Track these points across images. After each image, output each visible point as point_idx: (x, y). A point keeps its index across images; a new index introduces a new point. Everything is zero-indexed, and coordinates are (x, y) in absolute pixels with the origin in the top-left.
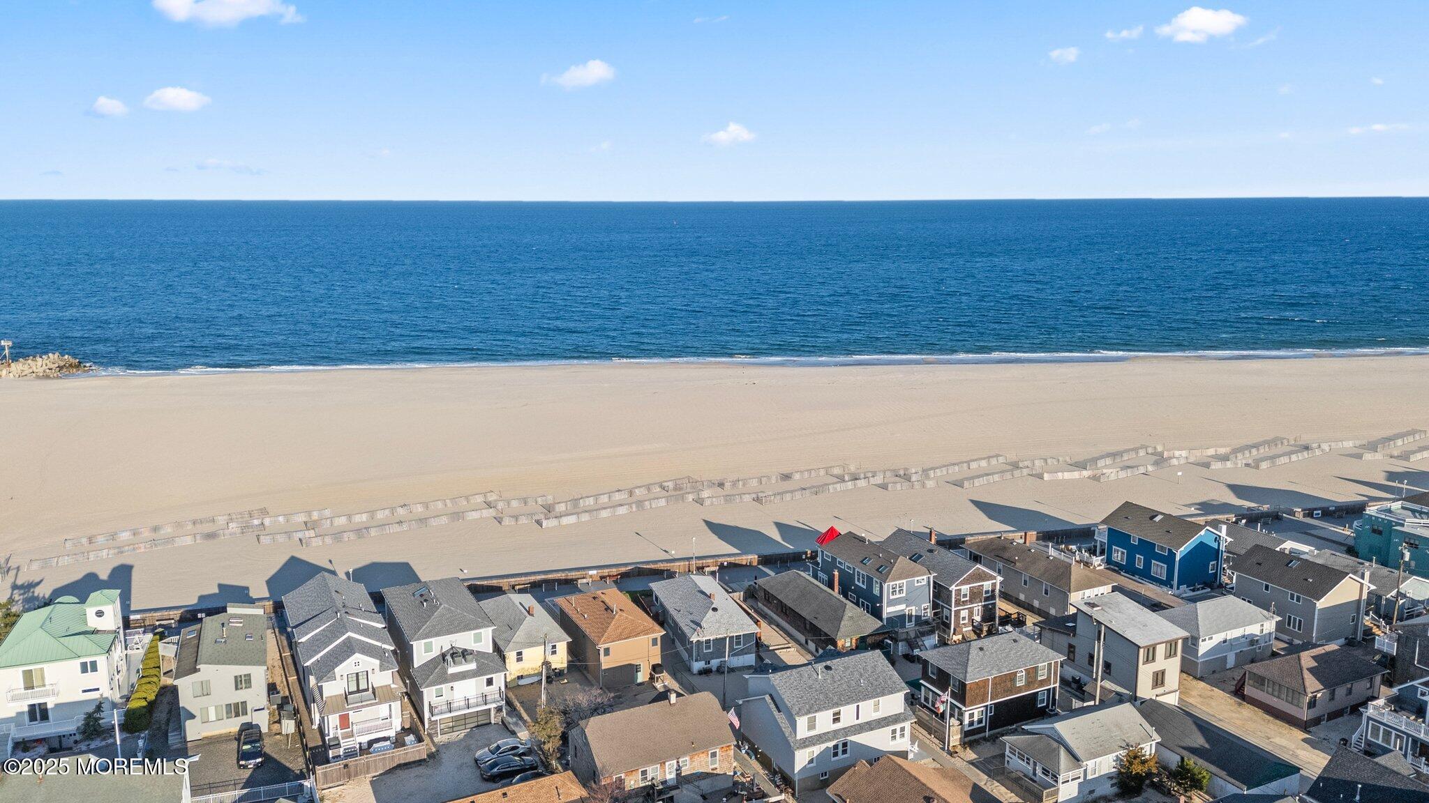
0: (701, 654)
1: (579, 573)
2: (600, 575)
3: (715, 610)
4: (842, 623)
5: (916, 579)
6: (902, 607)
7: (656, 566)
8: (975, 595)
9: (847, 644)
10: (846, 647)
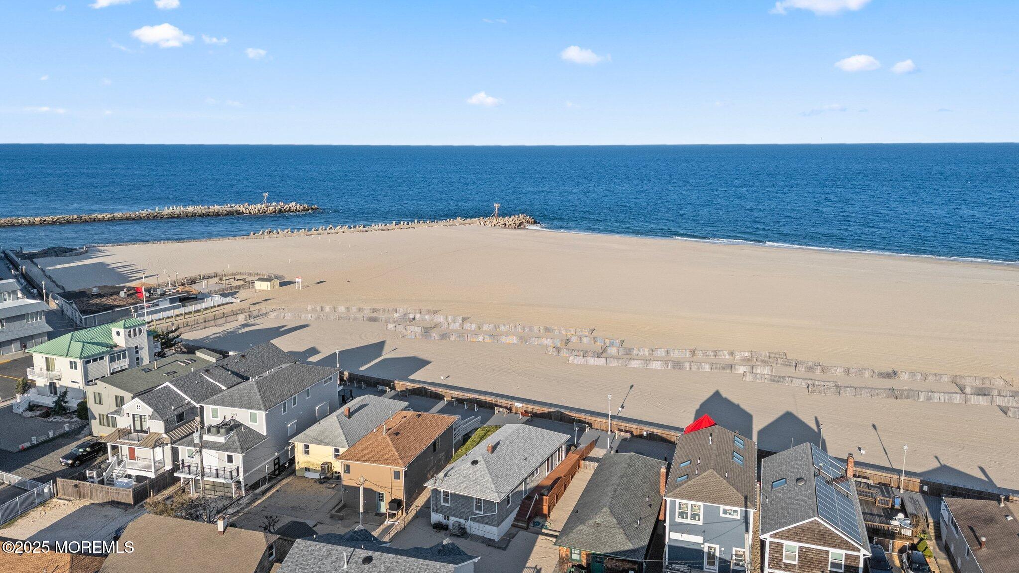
1: (506, 402)
3: (474, 462)
4: (580, 527)
5: (722, 507)
6: (698, 539)
8: (809, 561)
9: (576, 557)
10: (574, 560)
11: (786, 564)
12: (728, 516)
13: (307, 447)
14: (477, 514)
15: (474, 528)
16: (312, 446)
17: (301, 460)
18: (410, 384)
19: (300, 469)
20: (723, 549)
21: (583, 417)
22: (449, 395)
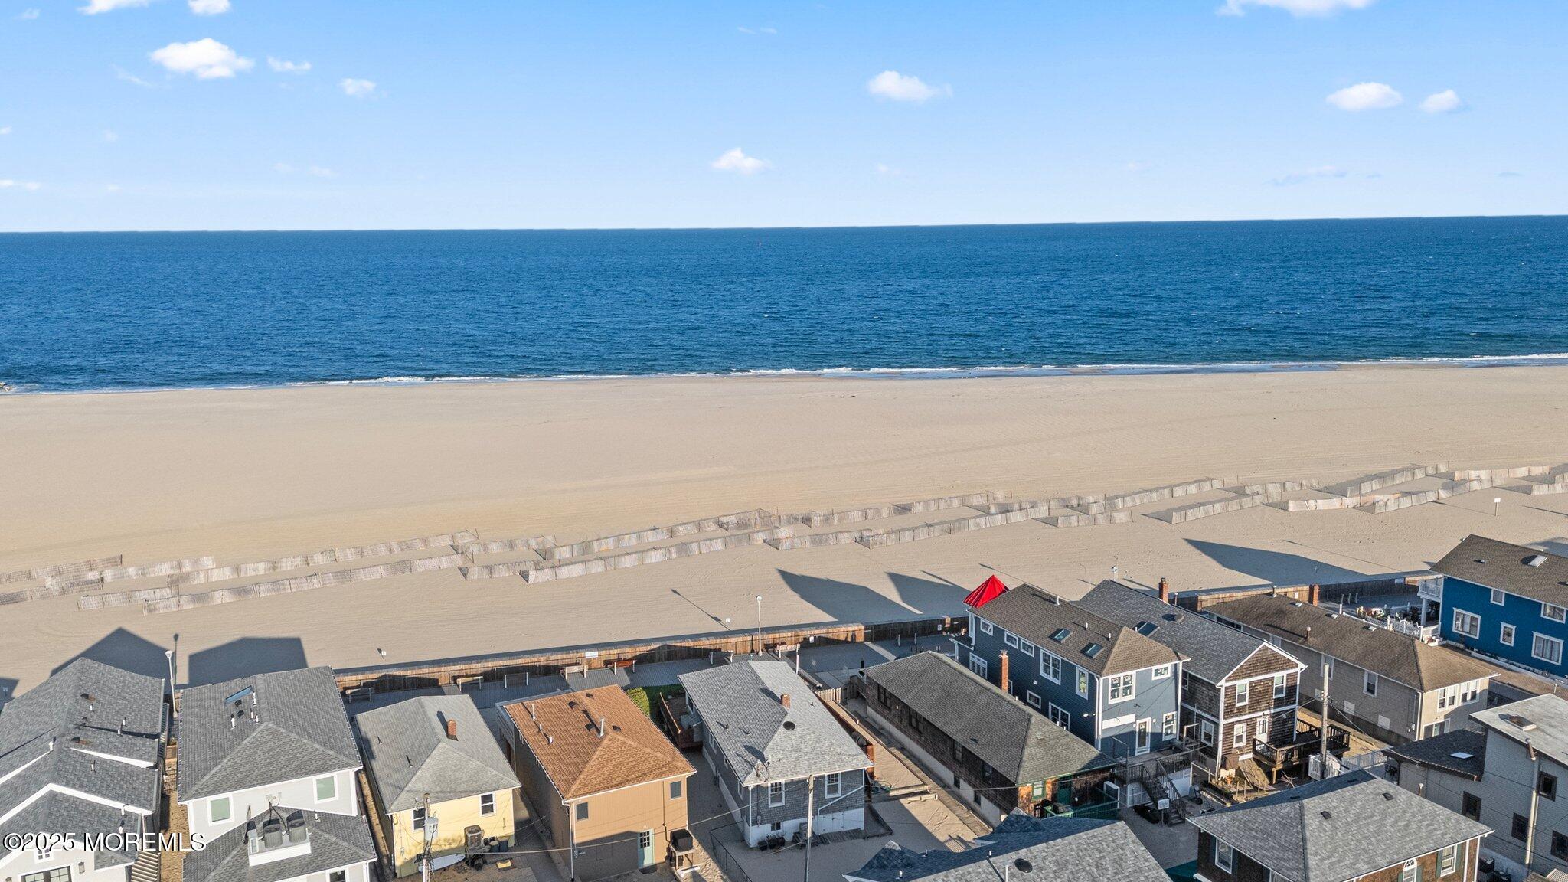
0: (764, 811)
1: (567, 656)
2: (606, 658)
3: (789, 726)
4: (1027, 752)
5: (1154, 668)
6: (1130, 718)
7: (697, 643)
8: (1258, 696)
9: (1038, 792)
10: (1036, 797)
11: (1239, 708)
12: (1160, 677)
13: (420, 814)
14: (831, 800)
15: (827, 822)
16: (431, 809)
17: (410, 844)
20: (1154, 721)
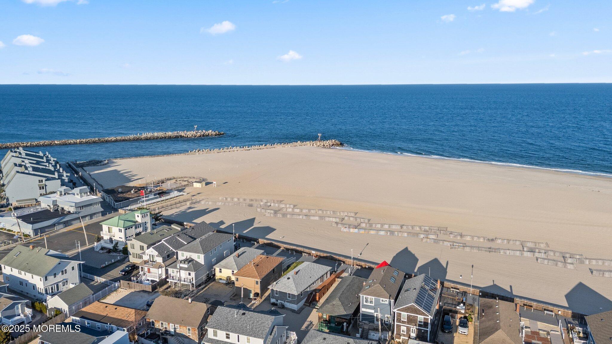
5: (381, 299)
6: (373, 311)
8: (411, 320)
9: (325, 317)
10: (324, 318)
13: (221, 269)
14: (289, 299)
15: (288, 305)
16: (222, 269)
17: (218, 275)
18: (266, 241)
19: (218, 279)
20: (382, 315)
21: (341, 258)
22: (283, 246)
